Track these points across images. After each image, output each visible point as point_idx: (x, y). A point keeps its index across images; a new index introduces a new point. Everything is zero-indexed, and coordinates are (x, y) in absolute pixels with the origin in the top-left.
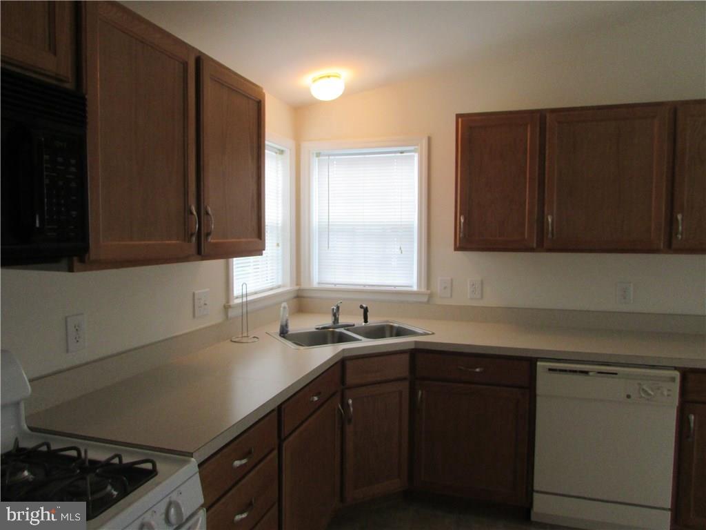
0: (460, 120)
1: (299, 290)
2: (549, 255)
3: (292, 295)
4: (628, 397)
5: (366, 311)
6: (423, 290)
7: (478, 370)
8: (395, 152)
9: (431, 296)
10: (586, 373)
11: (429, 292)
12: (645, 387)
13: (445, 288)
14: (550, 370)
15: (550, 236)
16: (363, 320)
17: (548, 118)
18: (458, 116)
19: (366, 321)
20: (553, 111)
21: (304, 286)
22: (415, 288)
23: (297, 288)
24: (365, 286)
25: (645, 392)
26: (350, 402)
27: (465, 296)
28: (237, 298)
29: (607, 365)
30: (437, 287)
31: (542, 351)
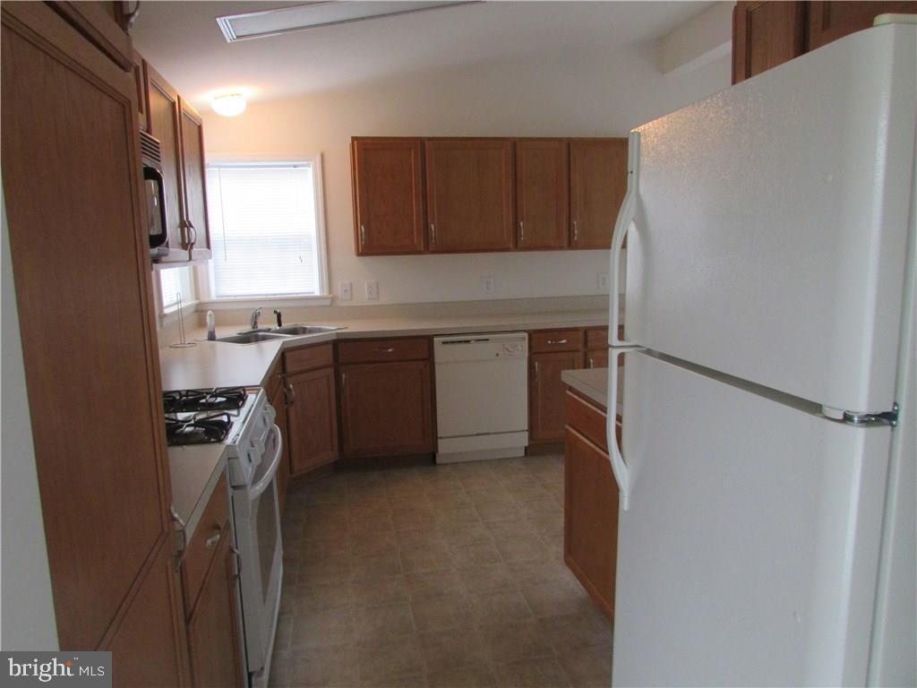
0: (355, 143)
1: (197, 305)
2: (432, 256)
3: (193, 309)
4: (497, 355)
5: (279, 316)
6: (326, 294)
7: (390, 350)
8: (289, 166)
9: (333, 299)
10: (468, 342)
11: (331, 296)
12: (506, 346)
13: (346, 291)
14: (444, 343)
15: (434, 241)
16: (277, 325)
17: (427, 145)
18: (354, 139)
19: (280, 325)
20: (430, 139)
21: (204, 299)
22: (317, 293)
23: (197, 302)
24: (266, 295)
25: (507, 349)
26: (291, 386)
27: (363, 297)
28: (168, 307)
29: (481, 335)
30: (339, 291)
31: (436, 329)
